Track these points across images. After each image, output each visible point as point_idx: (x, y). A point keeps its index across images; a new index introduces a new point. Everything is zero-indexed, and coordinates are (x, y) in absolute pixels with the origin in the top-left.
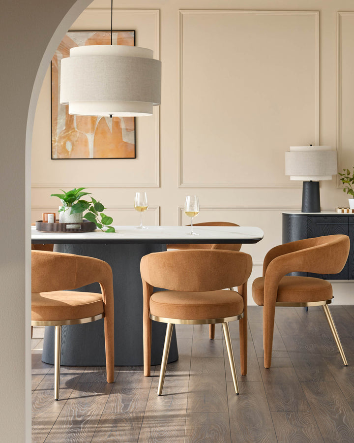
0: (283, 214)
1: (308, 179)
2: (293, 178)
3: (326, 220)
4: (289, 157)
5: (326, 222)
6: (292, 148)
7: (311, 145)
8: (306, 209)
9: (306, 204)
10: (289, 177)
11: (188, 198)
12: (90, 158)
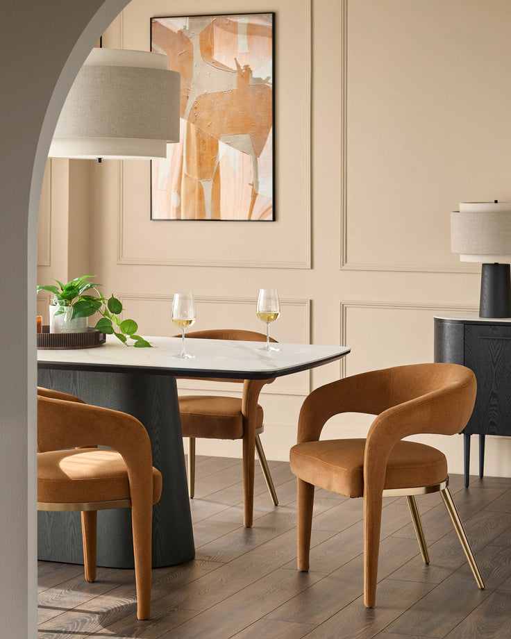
0: (435, 319)
1: (492, 260)
2: (464, 259)
3: (495, 332)
4: (455, 222)
5: (495, 336)
6: (463, 207)
7: (496, 202)
8: (485, 312)
9: (486, 304)
10: (458, 256)
11: (262, 293)
12: (206, 218)
